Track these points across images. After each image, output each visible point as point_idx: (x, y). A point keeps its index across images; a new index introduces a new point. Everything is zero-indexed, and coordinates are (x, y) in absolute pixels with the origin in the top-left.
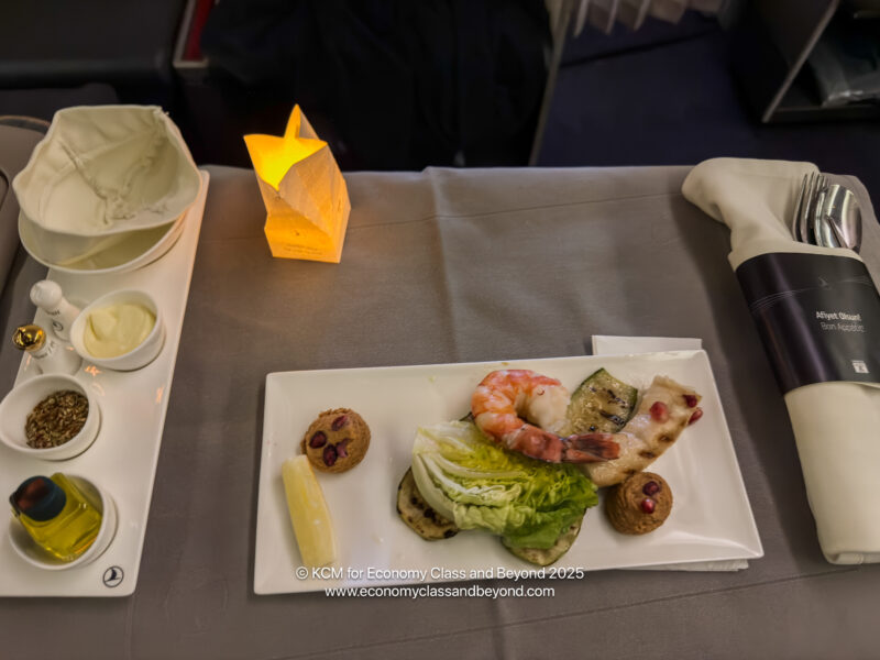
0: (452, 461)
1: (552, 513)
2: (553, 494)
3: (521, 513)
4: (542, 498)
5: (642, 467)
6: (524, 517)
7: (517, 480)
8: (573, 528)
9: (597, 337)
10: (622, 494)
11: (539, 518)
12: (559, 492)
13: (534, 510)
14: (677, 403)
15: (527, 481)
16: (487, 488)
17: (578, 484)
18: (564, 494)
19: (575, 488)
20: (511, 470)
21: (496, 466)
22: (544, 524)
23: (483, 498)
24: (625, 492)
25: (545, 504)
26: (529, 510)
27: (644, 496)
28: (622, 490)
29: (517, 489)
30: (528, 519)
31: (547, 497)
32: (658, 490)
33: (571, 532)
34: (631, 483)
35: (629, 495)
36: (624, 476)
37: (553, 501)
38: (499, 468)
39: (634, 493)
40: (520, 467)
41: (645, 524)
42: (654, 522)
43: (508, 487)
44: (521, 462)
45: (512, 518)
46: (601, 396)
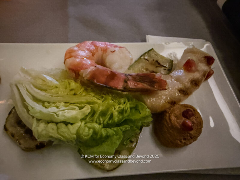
0: (41, 89)
1: (115, 129)
2: (116, 114)
3: (89, 128)
4: (108, 117)
5: (180, 100)
6: (91, 131)
7: (89, 103)
8: (132, 142)
9: (149, 36)
10: (167, 118)
11: (104, 132)
12: (121, 112)
13: (101, 127)
14: (201, 62)
15: (96, 103)
16: (63, 108)
17: (135, 108)
18: (126, 115)
19: (133, 111)
20: (85, 96)
21: (73, 92)
22: (108, 137)
23: (57, 115)
24: (170, 116)
25: (110, 122)
26: (97, 126)
27: (184, 119)
28: (168, 115)
29: (87, 109)
30: (95, 133)
31: (112, 116)
32: (193, 115)
33: (130, 145)
34: (174, 110)
35: (173, 118)
36: (168, 106)
37: (116, 119)
38: (75, 94)
39: (176, 117)
40: (92, 94)
41: (185, 139)
42: (191, 138)
43: (81, 108)
44: (93, 91)
45: (81, 132)
46: (151, 64)
